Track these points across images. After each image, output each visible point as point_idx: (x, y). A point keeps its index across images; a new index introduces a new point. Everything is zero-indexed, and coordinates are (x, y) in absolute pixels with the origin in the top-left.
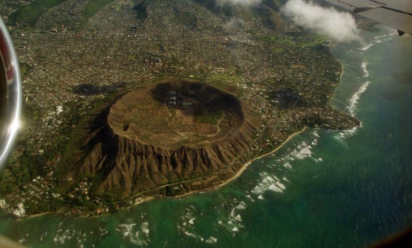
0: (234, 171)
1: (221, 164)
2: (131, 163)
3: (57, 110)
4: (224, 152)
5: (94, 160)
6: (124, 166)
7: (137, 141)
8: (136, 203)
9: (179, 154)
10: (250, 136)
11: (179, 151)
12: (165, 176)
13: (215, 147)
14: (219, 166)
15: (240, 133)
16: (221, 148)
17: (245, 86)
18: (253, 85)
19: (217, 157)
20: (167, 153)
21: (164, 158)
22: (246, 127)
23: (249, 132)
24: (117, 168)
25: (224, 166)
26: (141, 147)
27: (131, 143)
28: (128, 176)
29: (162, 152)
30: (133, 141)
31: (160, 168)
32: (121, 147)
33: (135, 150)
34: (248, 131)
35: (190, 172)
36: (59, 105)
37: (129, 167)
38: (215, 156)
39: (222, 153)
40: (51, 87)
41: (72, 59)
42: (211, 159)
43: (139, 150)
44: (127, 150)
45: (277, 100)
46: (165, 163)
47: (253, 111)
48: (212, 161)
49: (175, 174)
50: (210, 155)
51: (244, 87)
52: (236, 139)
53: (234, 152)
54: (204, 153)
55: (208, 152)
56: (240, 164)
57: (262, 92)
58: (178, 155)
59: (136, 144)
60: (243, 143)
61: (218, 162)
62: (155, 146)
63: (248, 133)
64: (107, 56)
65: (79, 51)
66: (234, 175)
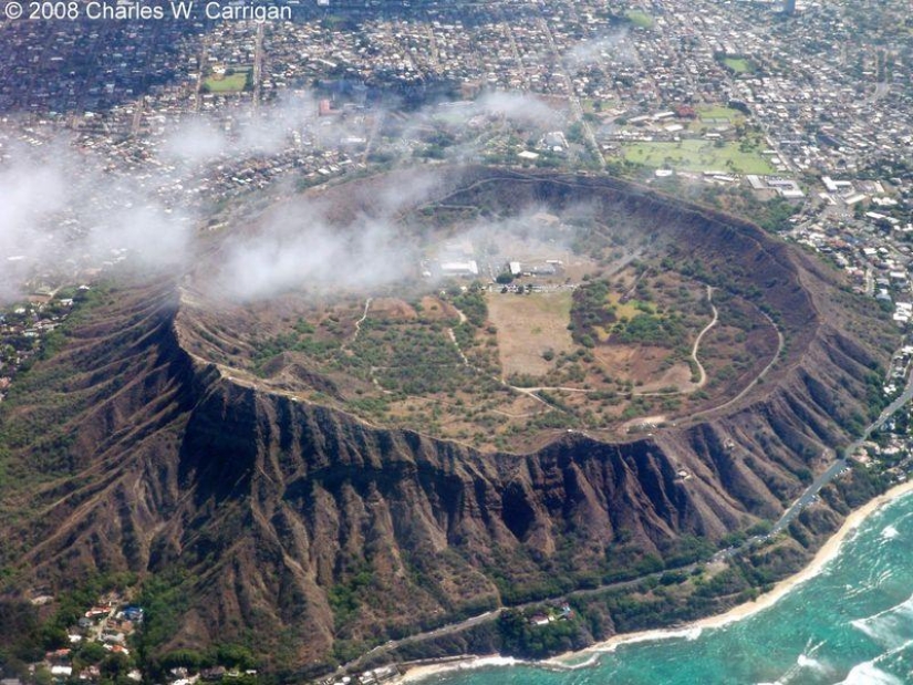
0: (806, 545)
1: (738, 515)
2: (318, 517)
4: (749, 462)
5: (141, 509)
6: (289, 533)
9: (539, 473)
11: (537, 460)
12: (487, 569)
13: (701, 437)
14: (729, 522)
15: (807, 379)
16: (728, 442)
17: (789, 187)
18: (827, 180)
19: (716, 483)
20: (482, 469)
21: (469, 492)
22: (829, 351)
23: (848, 376)
25: (755, 520)
27: (312, 423)
28: (311, 575)
29: (457, 462)
31: (456, 540)
32: (267, 442)
33: (332, 451)
34: (841, 372)
35: (596, 550)
37: (311, 536)
39: (739, 464)
42: (688, 488)
43: (351, 453)
46: (477, 510)
47: (850, 290)
48: (697, 500)
49: (528, 563)
50: (685, 475)
51: (787, 193)
53: (790, 462)
54: (653, 464)
55: (673, 458)
56: (826, 514)
57: (876, 207)
60: (825, 423)
61: (722, 503)
66: (804, 562)
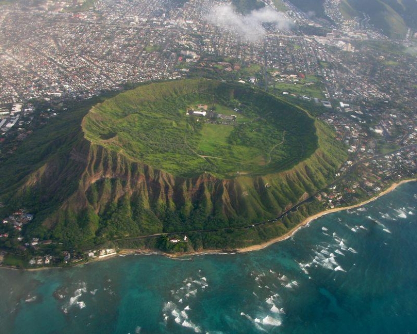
0: (287, 226)
1: (263, 211)
3: (13, 109)
4: (273, 193)
7: (121, 156)
8: (100, 257)
9: (191, 185)
10: (323, 174)
11: (191, 181)
13: (257, 182)
14: (259, 213)
15: (306, 167)
16: (267, 185)
17: (328, 103)
18: (341, 103)
19: (258, 199)
21: (162, 190)
22: (318, 158)
23: (323, 168)
24: (79, 195)
25: (269, 215)
26: (126, 164)
27: (110, 156)
28: (97, 212)
29: (160, 178)
30: (114, 154)
32: (91, 161)
34: (320, 166)
36: (17, 102)
37: (100, 197)
38: (254, 197)
39: (269, 193)
40: (14, 78)
41: (58, 45)
42: (246, 199)
43: (121, 169)
44: (101, 167)
45: (379, 129)
46: (164, 196)
47: (334, 139)
48: (248, 204)
49: (178, 218)
50: (245, 194)
51: (326, 105)
52: (298, 175)
54: (236, 188)
55: (244, 188)
56: (298, 216)
57: (355, 114)
58: (188, 185)
59: (119, 158)
61: (258, 207)
62: (150, 167)
63: (321, 170)
64: (112, 45)
65: (73, 36)
